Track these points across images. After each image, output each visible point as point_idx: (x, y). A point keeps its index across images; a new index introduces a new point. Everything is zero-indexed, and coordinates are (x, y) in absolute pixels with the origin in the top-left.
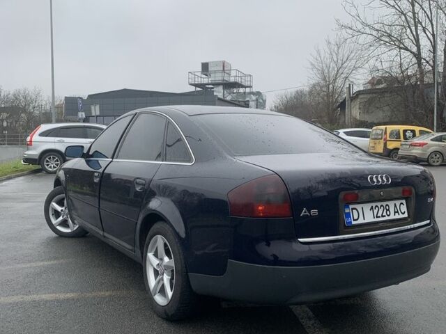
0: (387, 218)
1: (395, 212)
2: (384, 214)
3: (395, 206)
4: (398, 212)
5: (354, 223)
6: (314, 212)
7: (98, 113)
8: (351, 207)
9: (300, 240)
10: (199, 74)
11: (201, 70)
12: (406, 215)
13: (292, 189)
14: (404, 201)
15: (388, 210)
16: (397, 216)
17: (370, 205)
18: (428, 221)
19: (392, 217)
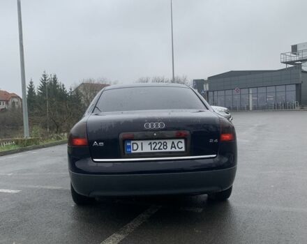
0: (163, 150)
1: (172, 147)
2: (162, 147)
3: (173, 143)
4: (175, 147)
5: (132, 152)
6: (101, 144)
7: (208, 89)
8: (132, 142)
9: (95, 160)
10: (289, 54)
11: (291, 51)
12: (183, 150)
13: (90, 131)
14: (183, 141)
15: (166, 145)
16: (173, 150)
17: (149, 142)
18: (215, 156)
19: (169, 149)
